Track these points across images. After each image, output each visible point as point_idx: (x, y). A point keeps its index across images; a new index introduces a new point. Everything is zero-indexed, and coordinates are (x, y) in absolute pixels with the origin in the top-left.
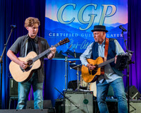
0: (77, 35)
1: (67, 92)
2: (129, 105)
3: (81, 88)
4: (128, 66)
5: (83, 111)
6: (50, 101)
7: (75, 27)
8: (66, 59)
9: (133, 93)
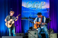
0: (32, 12)
1: (29, 30)
2: (50, 35)
3: (34, 29)
4: (50, 22)
5: (34, 37)
6: (23, 33)
7: (32, 9)
8: (29, 20)
9: (51, 31)
